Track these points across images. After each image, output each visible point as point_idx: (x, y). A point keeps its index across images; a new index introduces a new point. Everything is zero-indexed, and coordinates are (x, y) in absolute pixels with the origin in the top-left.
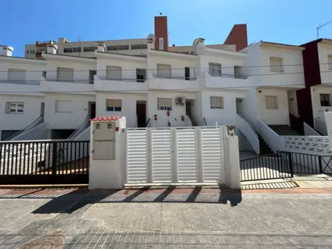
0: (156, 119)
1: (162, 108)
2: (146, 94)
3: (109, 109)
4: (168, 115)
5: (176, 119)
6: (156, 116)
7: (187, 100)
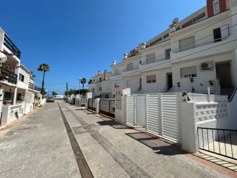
0: (179, 86)
1: (186, 76)
2: (171, 68)
3: (149, 82)
4: (192, 81)
5: (201, 85)
6: (179, 83)
7: (216, 63)
